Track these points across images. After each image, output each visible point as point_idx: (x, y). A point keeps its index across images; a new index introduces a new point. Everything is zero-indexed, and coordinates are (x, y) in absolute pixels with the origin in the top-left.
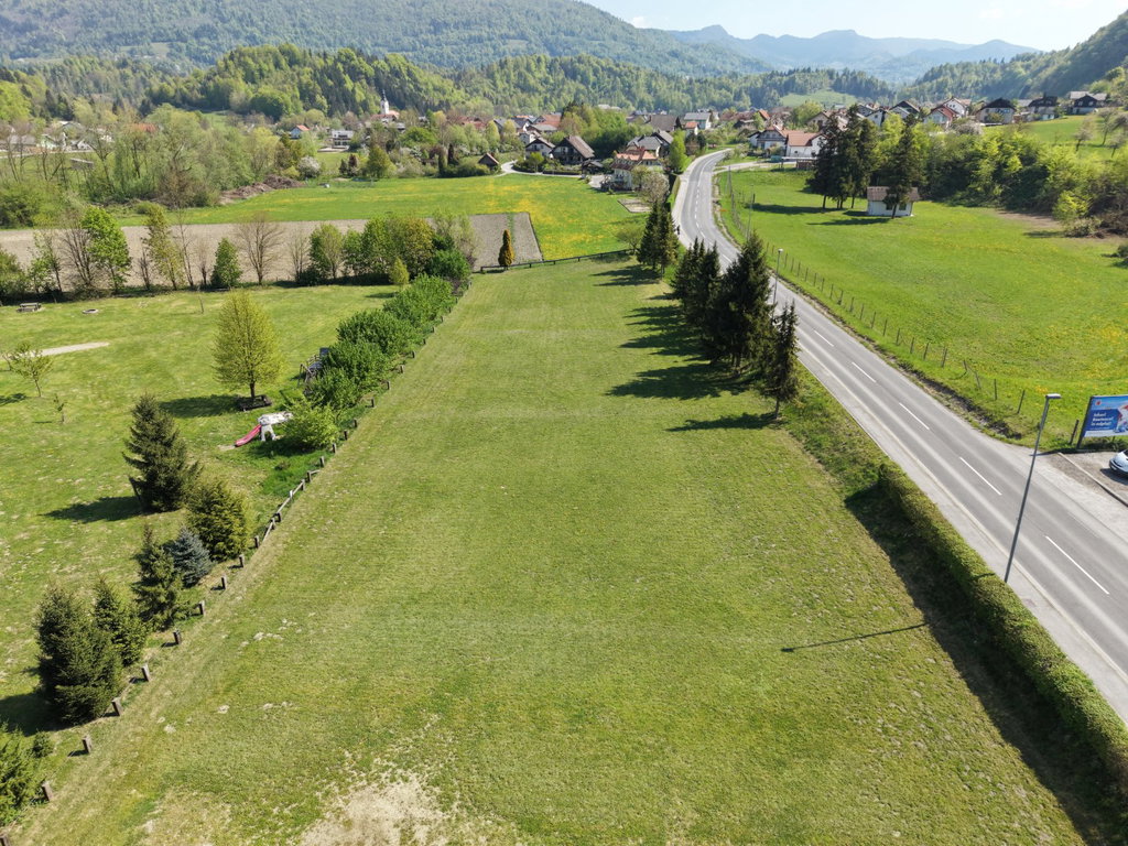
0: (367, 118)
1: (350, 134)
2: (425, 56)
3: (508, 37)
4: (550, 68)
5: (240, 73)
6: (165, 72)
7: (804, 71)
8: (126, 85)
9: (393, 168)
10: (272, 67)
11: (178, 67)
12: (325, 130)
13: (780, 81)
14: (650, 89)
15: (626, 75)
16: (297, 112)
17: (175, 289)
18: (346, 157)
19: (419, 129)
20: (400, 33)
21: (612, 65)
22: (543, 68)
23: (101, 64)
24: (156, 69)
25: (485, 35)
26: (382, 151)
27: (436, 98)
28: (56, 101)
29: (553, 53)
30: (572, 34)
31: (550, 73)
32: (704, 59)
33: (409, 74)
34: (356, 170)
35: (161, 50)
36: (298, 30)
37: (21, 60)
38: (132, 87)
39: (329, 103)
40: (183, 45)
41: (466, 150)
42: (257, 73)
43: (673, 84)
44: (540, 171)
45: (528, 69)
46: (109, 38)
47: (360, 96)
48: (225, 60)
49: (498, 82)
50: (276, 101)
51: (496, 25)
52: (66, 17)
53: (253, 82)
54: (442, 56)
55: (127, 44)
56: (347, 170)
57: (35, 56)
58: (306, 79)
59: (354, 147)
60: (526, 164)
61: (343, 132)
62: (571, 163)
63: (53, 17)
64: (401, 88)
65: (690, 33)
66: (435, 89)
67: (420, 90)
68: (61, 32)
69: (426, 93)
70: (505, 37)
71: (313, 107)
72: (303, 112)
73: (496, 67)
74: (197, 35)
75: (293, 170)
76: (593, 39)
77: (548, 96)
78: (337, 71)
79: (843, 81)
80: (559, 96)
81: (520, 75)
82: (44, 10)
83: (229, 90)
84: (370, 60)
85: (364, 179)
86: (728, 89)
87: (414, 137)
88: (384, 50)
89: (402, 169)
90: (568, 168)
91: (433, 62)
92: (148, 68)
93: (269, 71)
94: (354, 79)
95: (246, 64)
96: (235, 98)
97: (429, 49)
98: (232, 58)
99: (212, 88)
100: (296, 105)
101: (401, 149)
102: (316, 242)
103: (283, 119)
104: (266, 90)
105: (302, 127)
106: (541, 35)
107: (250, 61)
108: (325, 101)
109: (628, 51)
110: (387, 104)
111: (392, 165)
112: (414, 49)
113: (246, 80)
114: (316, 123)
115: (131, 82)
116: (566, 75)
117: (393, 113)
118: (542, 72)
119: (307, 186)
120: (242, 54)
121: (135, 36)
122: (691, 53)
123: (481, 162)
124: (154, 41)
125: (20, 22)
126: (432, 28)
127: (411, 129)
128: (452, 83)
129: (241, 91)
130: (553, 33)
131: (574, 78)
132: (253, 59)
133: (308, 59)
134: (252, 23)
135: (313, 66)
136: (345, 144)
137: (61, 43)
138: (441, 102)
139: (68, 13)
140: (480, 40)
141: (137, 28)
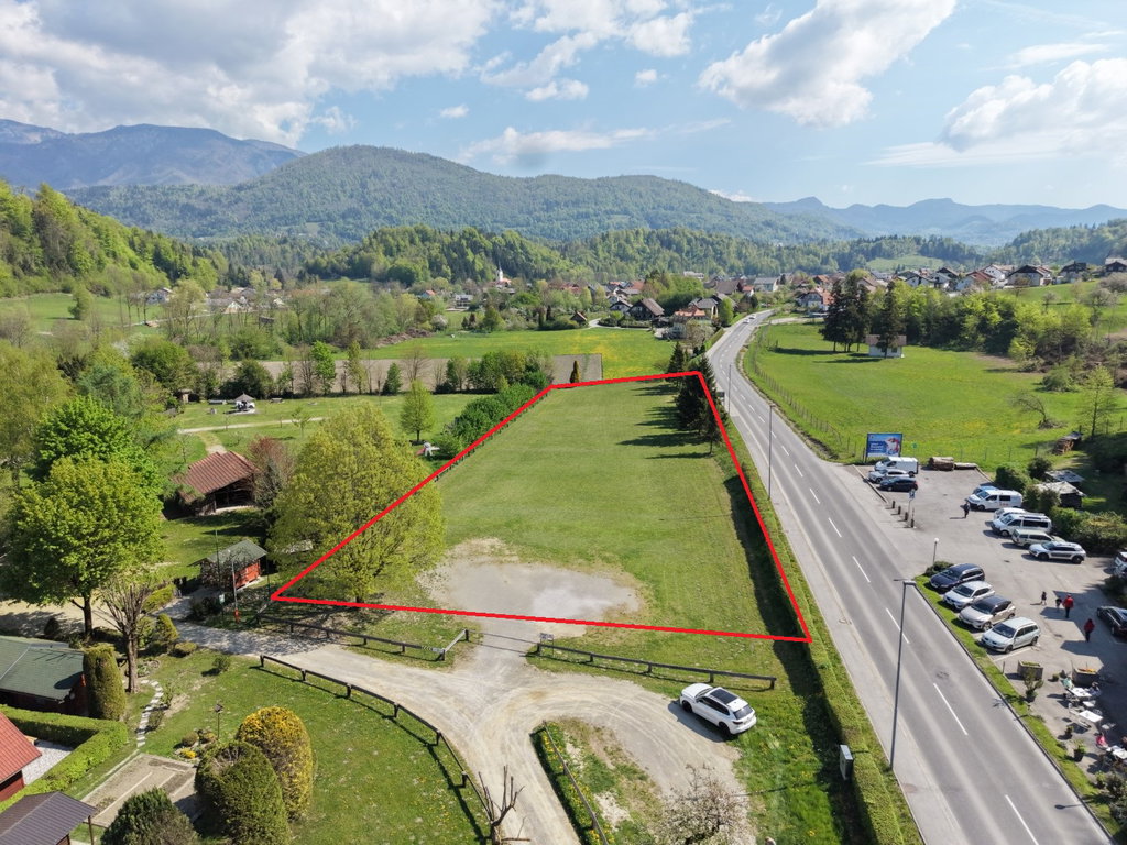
0: (484, 285)
1: (470, 298)
2: (538, 231)
3: (612, 213)
4: (648, 239)
5: (381, 248)
6: (317, 247)
7: (891, 238)
8: (284, 258)
9: (503, 324)
10: (407, 242)
11: (326, 243)
12: (449, 294)
13: (867, 247)
14: (740, 256)
15: (717, 243)
16: (426, 280)
17: (360, 393)
18: (468, 315)
19: (526, 294)
20: (517, 212)
21: (705, 236)
22: (641, 240)
23: (266, 242)
24: (309, 245)
25: (591, 211)
26: (496, 311)
27: (543, 267)
28: (236, 272)
29: (652, 225)
30: (672, 208)
31: (647, 243)
32: (797, 227)
33: (522, 247)
34: (475, 324)
35: (313, 228)
36: (429, 210)
37: (202, 238)
38: (289, 260)
39: (453, 272)
40: (332, 224)
41: (563, 310)
42: (395, 249)
43: (762, 251)
44: (619, 325)
45: (627, 241)
46: (272, 220)
47: (479, 266)
48: (370, 238)
49: (600, 253)
50: (409, 271)
51: (601, 203)
52: (240, 204)
53: (391, 255)
54: (552, 230)
55: (286, 224)
56: (467, 325)
57: (212, 235)
58: (434, 252)
59: (473, 308)
60: (608, 320)
61: (464, 296)
62: (644, 319)
63: (230, 204)
64: (514, 258)
65: (784, 204)
66: (544, 259)
67: (530, 260)
68: (235, 216)
69: (536, 262)
70: (609, 213)
71: (439, 275)
72: (431, 279)
73: (598, 239)
74: (344, 216)
75: (428, 325)
76: (691, 212)
77: (645, 263)
78: (461, 245)
79: (930, 247)
80: (654, 264)
81: (620, 246)
82: (223, 200)
83: (371, 262)
84: (489, 236)
85: (480, 332)
86: (816, 255)
87: (522, 300)
88: (502, 227)
89: (510, 324)
90: (642, 323)
91: (544, 235)
92: (303, 244)
93: (405, 246)
94: (475, 252)
95: (387, 241)
96: (376, 268)
97: (541, 224)
98: (375, 236)
99: (357, 261)
100: (425, 274)
101: (511, 309)
102: (450, 366)
103: (415, 285)
104: (402, 262)
105: (430, 292)
106: (642, 210)
107: (390, 239)
108: (449, 270)
109: (724, 223)
110: (501, 273)
111: (503, 321)
112: (528, 224)
113: (385, 254)
114: (441, 289)
115: (288, 255)
116: (662, 245)
117: (506, 280)
118: (640, 243)
119: (437, 336)
120: (384, 234)
121: (294, 217)
122: (786, 223)
123: (572, 319)
124: (308, 222)
125: (202, 208)
126: (545, 206)
127: (519, 294)
128: (558, 254)
129: (381, 262)
130: (654, 208)
131: (669, 247)
132: (393, 237)
133: (438, 237)
134: (391, 206)
135: (441, 242)
136: (465, 305)
137: (233, 225)
138: (548, 271)
139: (242, 201)
140: (587, 216)
141: (296, 211)
